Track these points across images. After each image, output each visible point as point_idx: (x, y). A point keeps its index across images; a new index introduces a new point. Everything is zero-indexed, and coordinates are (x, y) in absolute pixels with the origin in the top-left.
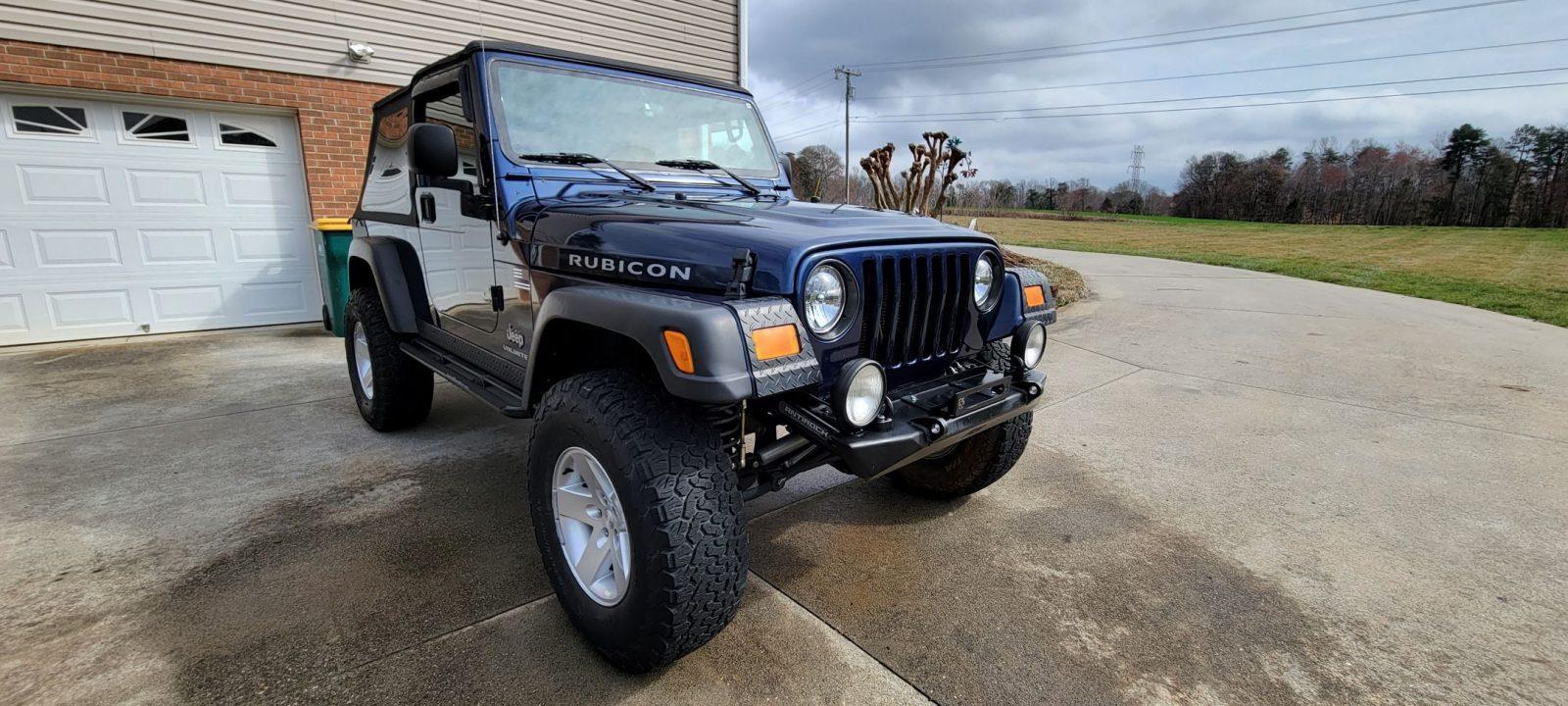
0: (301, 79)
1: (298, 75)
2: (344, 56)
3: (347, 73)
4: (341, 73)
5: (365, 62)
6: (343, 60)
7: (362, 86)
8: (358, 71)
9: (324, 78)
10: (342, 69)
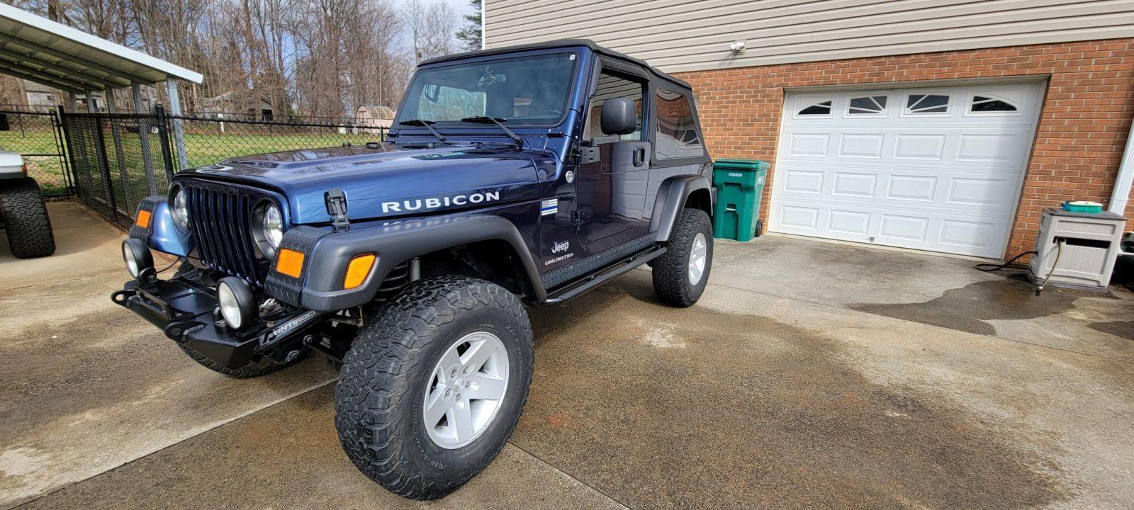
0: (705, 73)
1: (703, 71)
2: (730, 52)
3: (730, 64)
4: (726, 65)
5: (742, 53)
6: (729, 55)
7: (738, 71)
8: (737, 61)
9: (716, 70)
10: (728, 62)
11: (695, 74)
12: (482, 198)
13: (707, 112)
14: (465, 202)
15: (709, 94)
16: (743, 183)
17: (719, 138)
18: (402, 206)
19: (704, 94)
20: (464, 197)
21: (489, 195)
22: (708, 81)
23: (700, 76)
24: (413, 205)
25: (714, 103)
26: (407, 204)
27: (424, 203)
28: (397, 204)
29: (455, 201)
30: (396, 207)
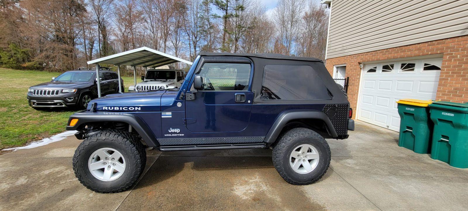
1: (448, 38)
9: (458, 37)
11: (441, 41)
12: (133, 109)
13: (449, 67)
14: (127, 109)
15: (452, 54)
16: (454, 121)
17: (459, 86)
18: (108, 108)
19: (447, 54)
20: (127, 108)
21: (136, 108)
22: (451, 45)
23: (445, 42)
24: (111, 108)
25: (455, 60)
26: (109, 108)
27: (114, 108)
28: (107, 108)
29: (124, 109)
30: (106, 108)
